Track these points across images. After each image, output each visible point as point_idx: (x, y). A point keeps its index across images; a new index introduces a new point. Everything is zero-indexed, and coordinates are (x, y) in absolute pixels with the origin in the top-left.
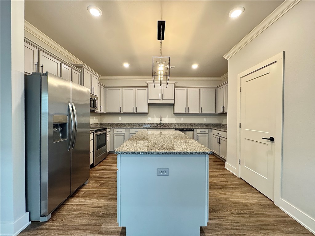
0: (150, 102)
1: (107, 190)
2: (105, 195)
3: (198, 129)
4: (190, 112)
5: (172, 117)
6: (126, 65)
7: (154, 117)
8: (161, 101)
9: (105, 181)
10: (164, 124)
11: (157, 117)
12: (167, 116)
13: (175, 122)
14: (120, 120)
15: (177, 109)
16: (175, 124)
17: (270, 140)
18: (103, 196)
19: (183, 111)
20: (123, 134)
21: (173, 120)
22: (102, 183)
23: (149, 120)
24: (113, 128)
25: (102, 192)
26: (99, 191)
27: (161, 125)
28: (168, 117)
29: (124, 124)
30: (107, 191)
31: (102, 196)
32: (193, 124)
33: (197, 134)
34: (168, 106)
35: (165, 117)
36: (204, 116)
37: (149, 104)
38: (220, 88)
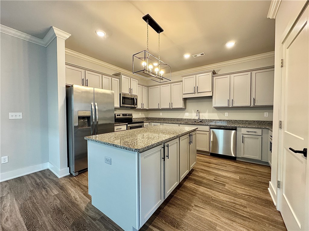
3: (243, 127)
4: (235, 105)
5: (213, 112)
7: (192, 113)
8: (196, 94)
12: (207, 111)
14: (161, 115)
15: (217, 102)
19: (225, 105)
21: (215, 116)
24: (151, 122)
27: (199, 121)
28: (209, 112)
29: (164, 119)
33: (242, 135)
34: (206, 99)
35: (205, 112)
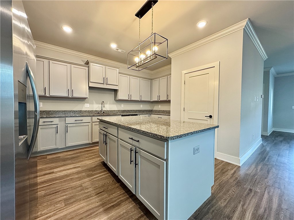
0: (91, 85)
1: (85, 204)
2: (92, 211)
4: (132, 99)
6: (67, 29)
7: (93, 104)
8: (105, 85)
9: (66, 195)
10: (105, 111)
11: (97, 103)
12: (108, 103)
13: (116, 109)
15: (121, 96)
16: (117, 111)
17: (209, 117)
18: (91, 214)
19: (126, 98)
20: (55, 126)
22: (66, 200)
23: (86, 107)
25: (81, 211)
26: (75, 211)
27: (102, 112)
28: (110, 104)
30: (88, 205)
31: (89, 215)
32: (132, 110)
35: (106, 104)
36: (141, 104)
37: (90, 88)
38: (154, 80)
